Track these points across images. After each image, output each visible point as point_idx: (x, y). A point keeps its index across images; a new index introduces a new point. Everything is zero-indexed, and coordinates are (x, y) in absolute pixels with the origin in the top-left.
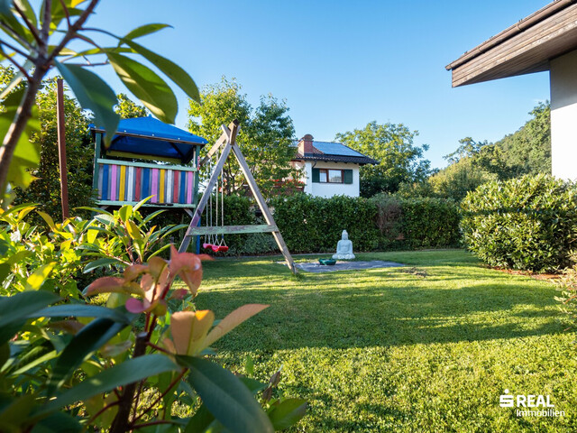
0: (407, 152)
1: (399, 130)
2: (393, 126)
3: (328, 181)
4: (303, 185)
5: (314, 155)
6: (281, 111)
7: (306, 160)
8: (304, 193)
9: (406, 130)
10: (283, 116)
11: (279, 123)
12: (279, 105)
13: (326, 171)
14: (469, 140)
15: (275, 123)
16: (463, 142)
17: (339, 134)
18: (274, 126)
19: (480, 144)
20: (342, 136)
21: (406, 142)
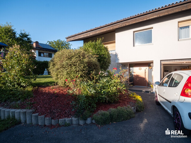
1: (67, 43)
3: (44, 56)
4: (35, 57)
5: (39, 48)
6: (28, 35)
7: (36, 49)
8: (35, 60)
11: (27, 39)
12: (27, 34)
13: (43, 53)
15: (25, 38)
17: (48, 41)
18: (25, 39)
20: (50, 42)
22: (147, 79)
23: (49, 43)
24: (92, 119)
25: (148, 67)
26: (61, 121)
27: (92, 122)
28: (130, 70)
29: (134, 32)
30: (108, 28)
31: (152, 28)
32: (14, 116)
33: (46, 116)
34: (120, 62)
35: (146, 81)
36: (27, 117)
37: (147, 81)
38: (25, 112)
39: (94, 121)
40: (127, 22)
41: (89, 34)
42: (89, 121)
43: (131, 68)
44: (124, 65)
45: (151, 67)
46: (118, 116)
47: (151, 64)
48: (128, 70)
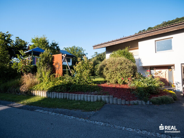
0: (83, 54)
1: (81, 49)
2: (79, 47)
6: (57, 44)
9: (82, 49)
10: (57, 46)
11: (56, 47)
14: (97, 53)
16: (95, 53)
19: (99, 54)
21: (82, 52)
22: (168, 79)
23: (65, 49)
24: (150, 102)
25: (168, 69)
26: (132, 102)
27: (150, 104)
28: (150, 72)
29: (155, 41)
30: (133, 38)
31: (172, 38)
32: (101, 99)
33: (122, 99)
34: (143, 66)
35: (166, 81)
36: (110, 99)
37: (168, 81)
38: (109, 97)
39: (151, 103)
40: (150, 34)
41: (115, 43)
42: (148, 103)
43: (152, 71)
44: (145, 68)
45: (171, 69)
46: (166, 100)
47: (172, 67)
48: (149, 72)
